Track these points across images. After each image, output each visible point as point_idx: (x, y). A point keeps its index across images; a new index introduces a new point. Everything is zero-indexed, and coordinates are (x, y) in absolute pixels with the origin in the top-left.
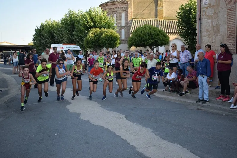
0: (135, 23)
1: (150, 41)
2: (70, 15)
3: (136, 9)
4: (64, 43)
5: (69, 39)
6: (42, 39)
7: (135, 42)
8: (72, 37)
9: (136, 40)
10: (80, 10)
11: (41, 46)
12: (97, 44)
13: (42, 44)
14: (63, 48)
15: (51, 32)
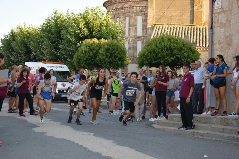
2: (56, 18)
3: (160, 10)
4: (45, 61)
5: (53, 54)
6: (12, 55)
7: (147, 60)
8: (57, 52)
10: (70, 12)
12: (92, 63)
13: (11, 63)
15: (25, 44)
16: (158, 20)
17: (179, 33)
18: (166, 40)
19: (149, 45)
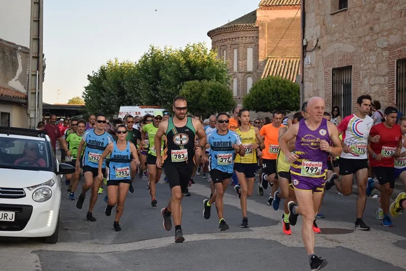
0: (269, 66)
1: (275, 103)
2: (153, 56)
3: (273, 41)
4: (143, 105)
5: (151, 97)
6: (103, 96)
7: (253, 105)
8: (155, 94)
9: (254, 102)
10: (168, 48)
11: (101, 107)
13: (102, 104)
14: (139, 113)
15: (118, 84)
16: (271, 52)
17: (295, 68)
18: (273, 83)
19: (254, 89)
